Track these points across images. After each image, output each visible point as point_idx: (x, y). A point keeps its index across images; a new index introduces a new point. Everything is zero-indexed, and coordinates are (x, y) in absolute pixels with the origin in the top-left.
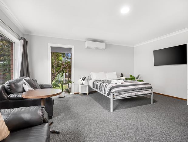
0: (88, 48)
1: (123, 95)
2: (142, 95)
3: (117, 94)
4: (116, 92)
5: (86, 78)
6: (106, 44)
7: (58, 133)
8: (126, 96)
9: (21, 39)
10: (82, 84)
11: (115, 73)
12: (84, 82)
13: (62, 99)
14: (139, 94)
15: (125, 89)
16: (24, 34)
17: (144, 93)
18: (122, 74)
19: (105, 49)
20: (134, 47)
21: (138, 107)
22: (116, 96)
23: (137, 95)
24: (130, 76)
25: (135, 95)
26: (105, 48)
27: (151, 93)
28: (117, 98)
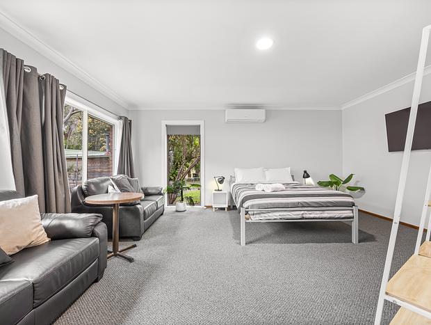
0: (229, 122)
1: (270, 214)
2: (322, 219)
3: (256, 210)
4: (252, 206)
5: (224, 178)
6: (266, 111)
7: (130, 260)
8: (275, 218)
9: (120, 118)
10: (218, 190)
11: (289, 169)
12: (221, 186)
13: (179, 214)
14: (312, 216)
15: (274, 203)
16: (128, 111)
17: (326, 214)
18: (305, 172)
19: (265, 121)
20: (343, 109)
21: (311, 244)
22: (254, 214)
23: (306, 219)
24: (330, 176)
25: (299, 217)
26: (264, 118)
27: (353, 218)
28: (254, 219)
